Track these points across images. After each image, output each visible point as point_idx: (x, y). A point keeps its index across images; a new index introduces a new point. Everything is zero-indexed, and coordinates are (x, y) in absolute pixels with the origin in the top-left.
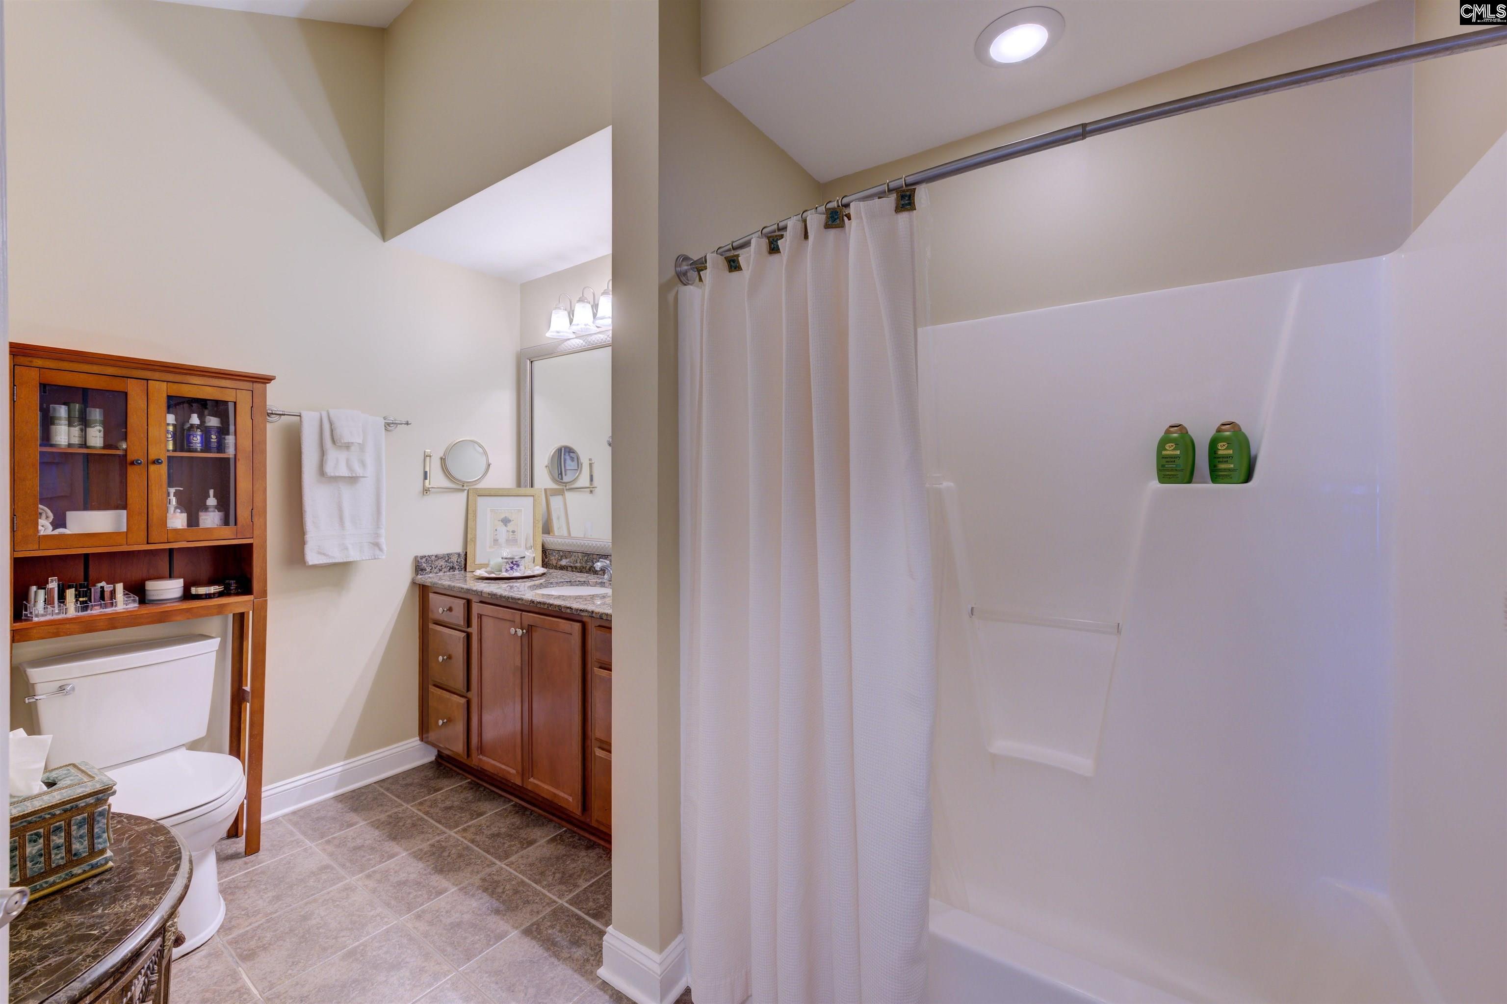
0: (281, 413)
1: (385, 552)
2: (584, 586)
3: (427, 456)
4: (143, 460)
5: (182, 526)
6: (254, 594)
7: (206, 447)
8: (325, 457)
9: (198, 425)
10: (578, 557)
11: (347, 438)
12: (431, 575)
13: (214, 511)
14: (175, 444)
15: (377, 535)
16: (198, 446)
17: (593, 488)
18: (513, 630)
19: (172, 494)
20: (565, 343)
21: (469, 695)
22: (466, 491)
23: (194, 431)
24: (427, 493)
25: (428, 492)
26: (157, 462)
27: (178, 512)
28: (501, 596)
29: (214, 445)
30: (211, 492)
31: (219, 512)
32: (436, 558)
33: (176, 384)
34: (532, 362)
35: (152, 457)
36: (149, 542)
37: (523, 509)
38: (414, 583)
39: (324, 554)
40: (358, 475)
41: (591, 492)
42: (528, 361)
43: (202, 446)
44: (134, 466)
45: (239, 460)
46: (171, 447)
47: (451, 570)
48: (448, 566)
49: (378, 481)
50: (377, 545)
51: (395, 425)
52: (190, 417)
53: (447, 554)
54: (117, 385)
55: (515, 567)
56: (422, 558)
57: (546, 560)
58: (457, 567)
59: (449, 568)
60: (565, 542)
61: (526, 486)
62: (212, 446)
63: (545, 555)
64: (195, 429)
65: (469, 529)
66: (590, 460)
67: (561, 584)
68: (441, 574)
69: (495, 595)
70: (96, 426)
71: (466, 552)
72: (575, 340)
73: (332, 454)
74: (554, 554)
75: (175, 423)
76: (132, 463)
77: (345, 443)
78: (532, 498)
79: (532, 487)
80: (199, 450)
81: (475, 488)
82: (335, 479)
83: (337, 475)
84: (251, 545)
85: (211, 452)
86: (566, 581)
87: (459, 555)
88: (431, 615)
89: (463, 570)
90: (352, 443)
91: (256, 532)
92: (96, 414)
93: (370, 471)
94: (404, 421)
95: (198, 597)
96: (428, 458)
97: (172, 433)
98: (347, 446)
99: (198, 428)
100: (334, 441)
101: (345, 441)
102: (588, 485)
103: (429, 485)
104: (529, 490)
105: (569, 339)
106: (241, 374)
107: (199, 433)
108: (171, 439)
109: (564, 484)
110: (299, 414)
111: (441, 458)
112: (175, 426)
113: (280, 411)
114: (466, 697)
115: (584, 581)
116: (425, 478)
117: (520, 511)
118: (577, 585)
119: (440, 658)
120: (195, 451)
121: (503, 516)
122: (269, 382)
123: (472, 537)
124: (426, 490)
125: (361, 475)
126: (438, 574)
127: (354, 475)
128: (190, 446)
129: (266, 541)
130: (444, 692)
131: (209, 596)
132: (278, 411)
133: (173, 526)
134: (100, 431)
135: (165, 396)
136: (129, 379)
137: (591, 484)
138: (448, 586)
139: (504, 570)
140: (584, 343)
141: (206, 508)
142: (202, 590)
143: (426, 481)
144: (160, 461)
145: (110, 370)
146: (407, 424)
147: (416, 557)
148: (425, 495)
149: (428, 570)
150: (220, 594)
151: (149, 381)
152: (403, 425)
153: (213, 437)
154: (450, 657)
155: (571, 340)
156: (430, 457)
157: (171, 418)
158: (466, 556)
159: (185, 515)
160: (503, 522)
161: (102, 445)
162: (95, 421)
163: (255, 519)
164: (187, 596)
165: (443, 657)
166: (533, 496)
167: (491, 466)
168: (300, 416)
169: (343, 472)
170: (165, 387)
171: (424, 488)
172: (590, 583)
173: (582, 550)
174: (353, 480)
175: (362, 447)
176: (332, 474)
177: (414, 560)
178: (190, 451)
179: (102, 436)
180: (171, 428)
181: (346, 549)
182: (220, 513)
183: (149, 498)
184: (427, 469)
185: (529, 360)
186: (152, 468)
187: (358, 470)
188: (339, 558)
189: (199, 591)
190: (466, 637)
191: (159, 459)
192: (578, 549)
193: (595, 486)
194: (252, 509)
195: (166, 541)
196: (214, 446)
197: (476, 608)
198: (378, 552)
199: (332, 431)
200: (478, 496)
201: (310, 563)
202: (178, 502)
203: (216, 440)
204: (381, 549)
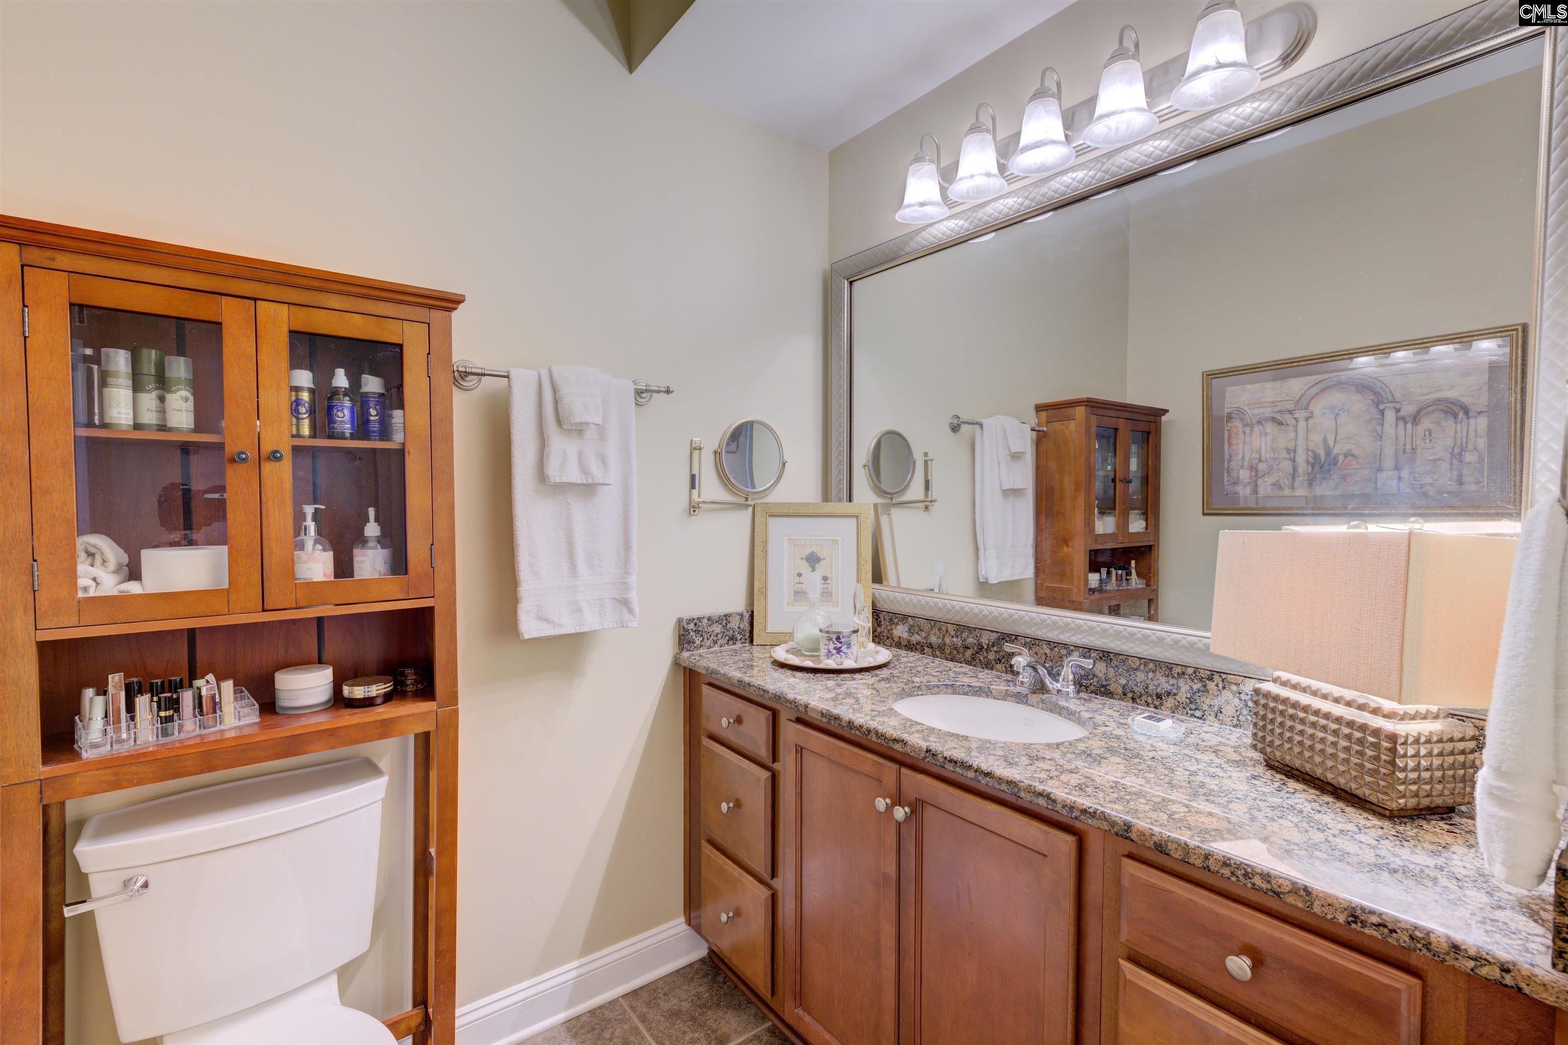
0: (479, 371)
1: (638, 615)
2: (979, 696)
3: (694, 449)
4: (252, 454)
5: (325, 575)
6: (438, 699)
7: (362, 429)
8: (546, 449)
9: (345, 388)
10: (947, 631)
11: (579, 416)
12: (701, 651)
13: (375, 548)
14: (313, 426)
15: (625, 586)
16: (347, 429)
17: (931, 501)
18: (881, 804)
19: (309, 517)
20: (924, 233)
21: (777, 883)
22: (751, 509)
23: (339, 399)
24: (694, 511)
25: (697, 510)
26: (275, 456)
27: (319, 550)
28: (850, 724)
29: (375, 427)
30: (371, 512)
31: (382, 548)
32: (710, 623)
33: (304, 309)
34: (851, 283)
35: (266, 448)
36: (266, 608)
37: (839, 539)
38: (676, 663)
39: (547, 620)
40: (596, 481)
41: (927, 508)
42: (846, 282)
43: (353, 428)
44: (236, 465)
45: (409, 453)
46: (306, 430)
47: (731, 642)
48: (726, 635)
49: (626, 489)
50: (625, 603)
51: (649, 394)
52: (332, 375)
53: (725, 616)
54: (201, 309)
55: (844, 648)
56: (690, 621)
57: (879, 630)
58: (739, 637)
59: (727, 638)
60: (919, 601)
61: (840, 500)
62: (371, 429)
63: (877, 620)
64: (341, 396)
65: (756, 572)
66: (926, 454)
67: (936, 689)
68: (716, 648)
69: (837, 718)
70: (179, 390)
71: (752, 612)
72: (945, 223)
73: (558, 443)
74: (896, 620)
75: (313, 387)
76: (232, 460)
77: (576, 424)
78: (854, 520)
79: (850, 501)
80: (348, 435)
81: (764, 504)
82: (563, 488)
83: (565, 480)
84: (431, 610)
85: (370, 440)
86: (945, 685)
87: (742, 615)
88: (704, 723)
89: (748, 641)
90: (587, 424)
91: (440, 587)
92: (179, 368)
93: (613, 476)
94: (663, 386)
95: (352, 704)
96: (696, 453)
97: (307, 404)
98: (579, 430)
99: (345, 395)
100: (559, 422)
101: (577, 420)
102: (921, 496)
103: (699, 497)
104: (845, 507)
105: (931, 225)
106: (409, 289)
107: (347, 403)
108: (306, 416)
109: (890, 496)
110: (506, 374)
111: (715, 452)
112: (312, 391)
113: (478, 368)
114: (769, 887)
115: (980, 687)
116: (693, 486)
117: (835, 542)
118: (966, 694)
119: (724, 807)
120: (342, 437)
121: (808, 551)
122: (454, 306)
123: (761, 586)
124: (693, 507)
125: (601, 481)
126: (711, 649)
127: (590, 481)
128: (333, 428)
129: (455, 603)
130: (729, 862)
131: (368, 703)
132: (474, 368)
133: (308, 577)
134: (186, 400)
135: (285, 330)
136: (223, 297)
137: (926, 495)
138: (739, 681)
139: (823, 651)
140: (966, 225)
141: (363, 541)
142: (359, 692)
143: (693, 490)
144: (279, 455)
145: (191, 280)
146: (668, 391)
147: (680, 621)
148: (693, 515)
149: (698, 642)
150: (388, 698)
151: (259, 303)
152: (662, 393)
153: (373, 412)
154: (738, 804)
155: (937, 226)
156: (700, 449)
157: (304, 378)
158: (753, 619)
159: (330, 555)
160: (808, 561)
161: (193, 427)
162: (178, 381)
163: (438, 563)
164: (339, 701)
165: (728, 804)
166: (857, 517)
167: (786, 464)
168: (507, 377)
169: (574, 476)
170: (286, 314)
171: (690, 503)
172: (993, 691)
173: (957, 619)
174: (588, 489)
175: (601, 430)
176: (558, 480)
177: (675, 625)
178: (331, 436)
179: (192, 409)
180: (305, 396)
181: (580, 610)
182: (384, 551)
183: (264, 525)
184: (695, 471)
185: (847, 280)
186: (267, 467)
187: (598, 474)
188: (568, 627)
189: (356, 692)
190: (770, 779)
191: (277, 452)
192: (947, 617)
193: (934, 498)
194: (432, 545)
195: (294, 606)
196: (375, 429)
197: (790, 733)
198: (626, 616)
199: (556, 403)
200: (770, 516)
201: (526, 637)
202: (319, 532)
203: (377, 418)
204: (631, 611)
